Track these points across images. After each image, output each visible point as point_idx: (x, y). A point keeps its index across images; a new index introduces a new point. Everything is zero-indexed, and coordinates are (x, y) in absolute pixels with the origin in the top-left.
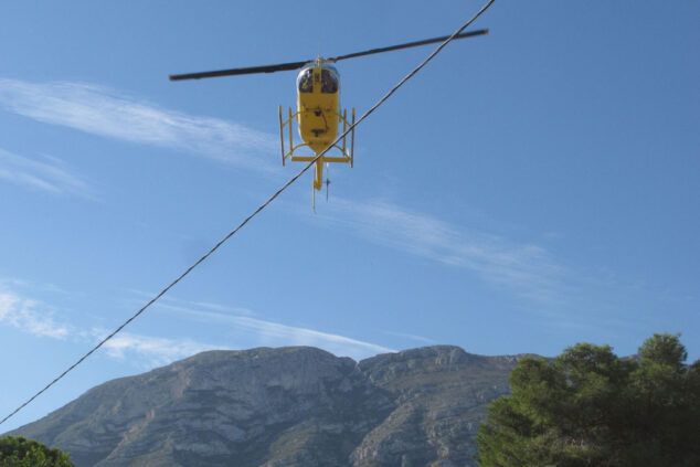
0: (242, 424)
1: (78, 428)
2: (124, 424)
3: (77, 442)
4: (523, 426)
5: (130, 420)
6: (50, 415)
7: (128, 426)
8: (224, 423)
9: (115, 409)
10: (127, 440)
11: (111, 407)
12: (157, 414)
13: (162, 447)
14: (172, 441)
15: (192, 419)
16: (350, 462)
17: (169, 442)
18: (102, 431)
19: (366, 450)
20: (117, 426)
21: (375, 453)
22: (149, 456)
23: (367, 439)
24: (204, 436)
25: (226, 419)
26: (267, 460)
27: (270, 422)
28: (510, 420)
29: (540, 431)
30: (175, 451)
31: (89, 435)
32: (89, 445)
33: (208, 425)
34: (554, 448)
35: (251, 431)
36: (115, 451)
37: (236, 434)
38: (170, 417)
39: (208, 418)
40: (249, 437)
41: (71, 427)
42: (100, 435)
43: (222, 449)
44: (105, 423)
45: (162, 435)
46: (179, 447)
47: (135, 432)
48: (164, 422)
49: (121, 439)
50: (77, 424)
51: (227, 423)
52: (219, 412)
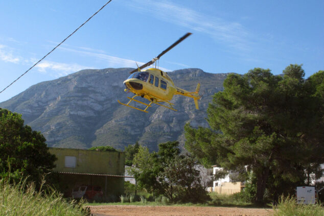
0: (100, 103)
1: (25, 104)
2: (47, 102)
3: (25, 111)
4: (228, 105)
5: (50, 100)
6: (12, 98)
7: (49, 103)
8: (92, 102)
9: (43, 95)
10: (48, 110)
11: (40, 95)
12: (62, 98)
13: (64, 113)
14: (69, 110)
15: (78, 100)
16: (150, 120)
17: (67, 111)
18: (36, 105)
19: (157, 115)
20: (43, 103)
21: (161, 117)
22: (59, 117)
23: (158, 110)
24: (83, 108)
25: (93, 100)
26: (112, 119)
27: (114, 102)
28: (223, 102)
29: (236, 107)
30: (70, 115)
31: (31, 107)
32: (31, 112)
33: (85, 103)
34: (242, 115)
35: (105, 106)
36: (43, 114)
37: (98, 107)
38: (68, 99)
39: (85, 100)
40: (104, 109)
41: (23, 103)
42: (36, 107)
43: (92, 114)
44: (37, 102)
45: (64, 107)
46: (72, 113)
47: (52, 106)
48: (65, 101)
49: (45, 109)
50: (25, 102)
51: (94, 102)
52: (90, 97)
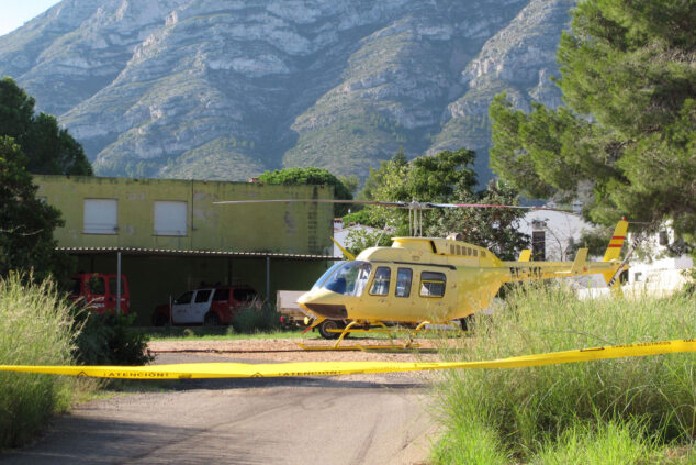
0: (304, 30)
1: (68, 42)
2: (135, 34)
3: (68, 63)
5: (143, 28)
6: (27, 24)
7: (140, 38)
8: (277, 28)
9: (120, 13)
10: (138, 57)
11: (113, 11)
12: (180, 19)
13: (190, 66)
14: (204, 57)
15: (232, 25)
16: (464, 80)
17: (200, 59)
18: (103, 45)
19: (486, 63)
20: (124, 37)
21: (499, 68)
22: (173, 79)
23: (487, 47)
24: (248, 48)
25: (280, 23)
26: (342, 81)
27: (346, 25)
28: (602, 29)
29: (641, 43)
30: (209, 71)
31: (85, 51)
32: (85, 65)
33: (255, 32)
35: (319, 39)
36: (124, 72)
37: (296, 44)
38: (200, 21)
39: (254, 22)
40: (316, 49)
41: (60, 41)
42: (101, 51)
43: (278, 66)
44: (105, 34)
45: (190, 48)
46: (215, 65)
47: (151, 45)
48: (193, 29)
49: (130, 56)
50: (66, 36)
51: (283, 29)
52: (270, 14)
